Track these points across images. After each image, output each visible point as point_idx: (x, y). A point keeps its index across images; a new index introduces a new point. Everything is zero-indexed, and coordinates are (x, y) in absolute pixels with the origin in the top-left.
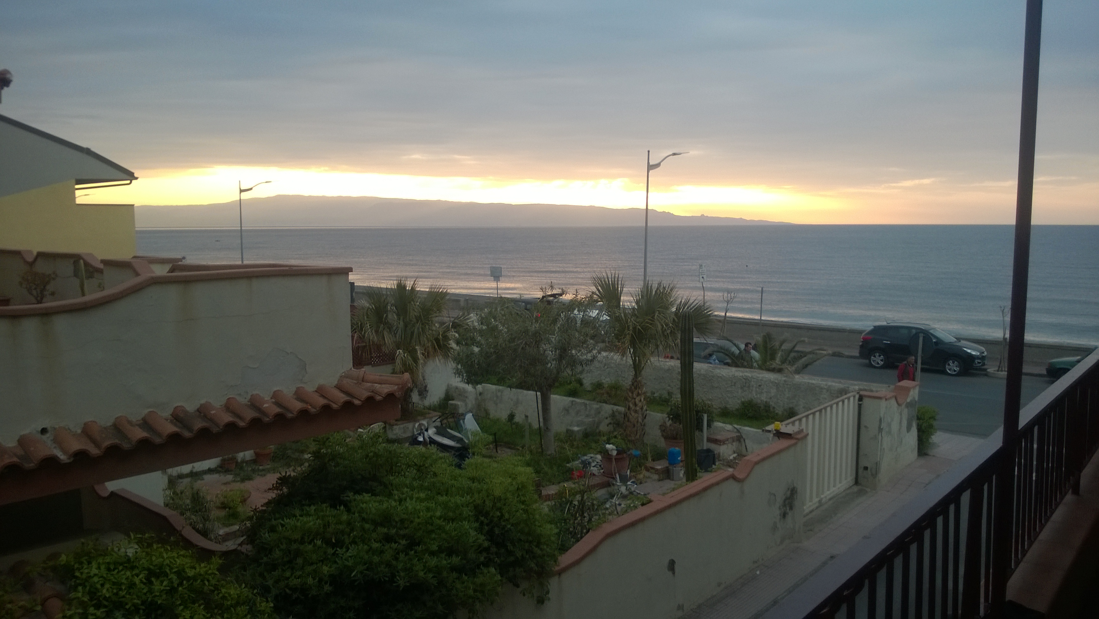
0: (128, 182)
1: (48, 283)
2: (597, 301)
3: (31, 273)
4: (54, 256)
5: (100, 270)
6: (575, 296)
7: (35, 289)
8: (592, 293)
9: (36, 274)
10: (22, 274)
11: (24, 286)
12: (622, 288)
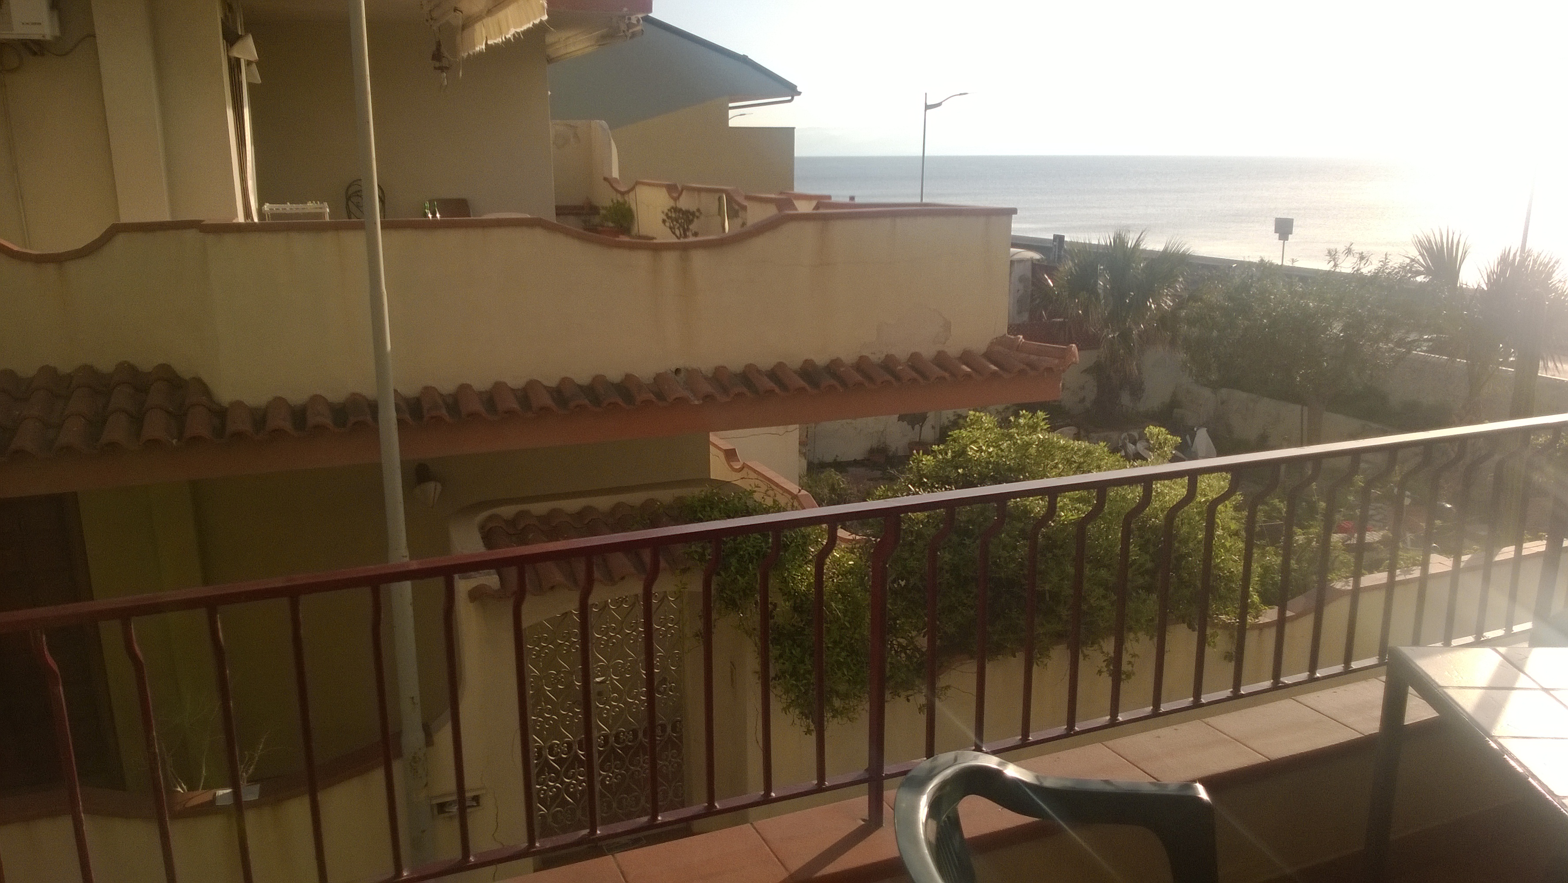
1: (691, 222)
2: (1419, 273)
3: (675, 209)
4: (699, 190)
5: (744, 208)
6: (1383, 264)
7: (679, 228)
8: (1413, 260)
9: (680, 210)
10: (666, 211)
11: (667, 224)
12: (1465, 253)
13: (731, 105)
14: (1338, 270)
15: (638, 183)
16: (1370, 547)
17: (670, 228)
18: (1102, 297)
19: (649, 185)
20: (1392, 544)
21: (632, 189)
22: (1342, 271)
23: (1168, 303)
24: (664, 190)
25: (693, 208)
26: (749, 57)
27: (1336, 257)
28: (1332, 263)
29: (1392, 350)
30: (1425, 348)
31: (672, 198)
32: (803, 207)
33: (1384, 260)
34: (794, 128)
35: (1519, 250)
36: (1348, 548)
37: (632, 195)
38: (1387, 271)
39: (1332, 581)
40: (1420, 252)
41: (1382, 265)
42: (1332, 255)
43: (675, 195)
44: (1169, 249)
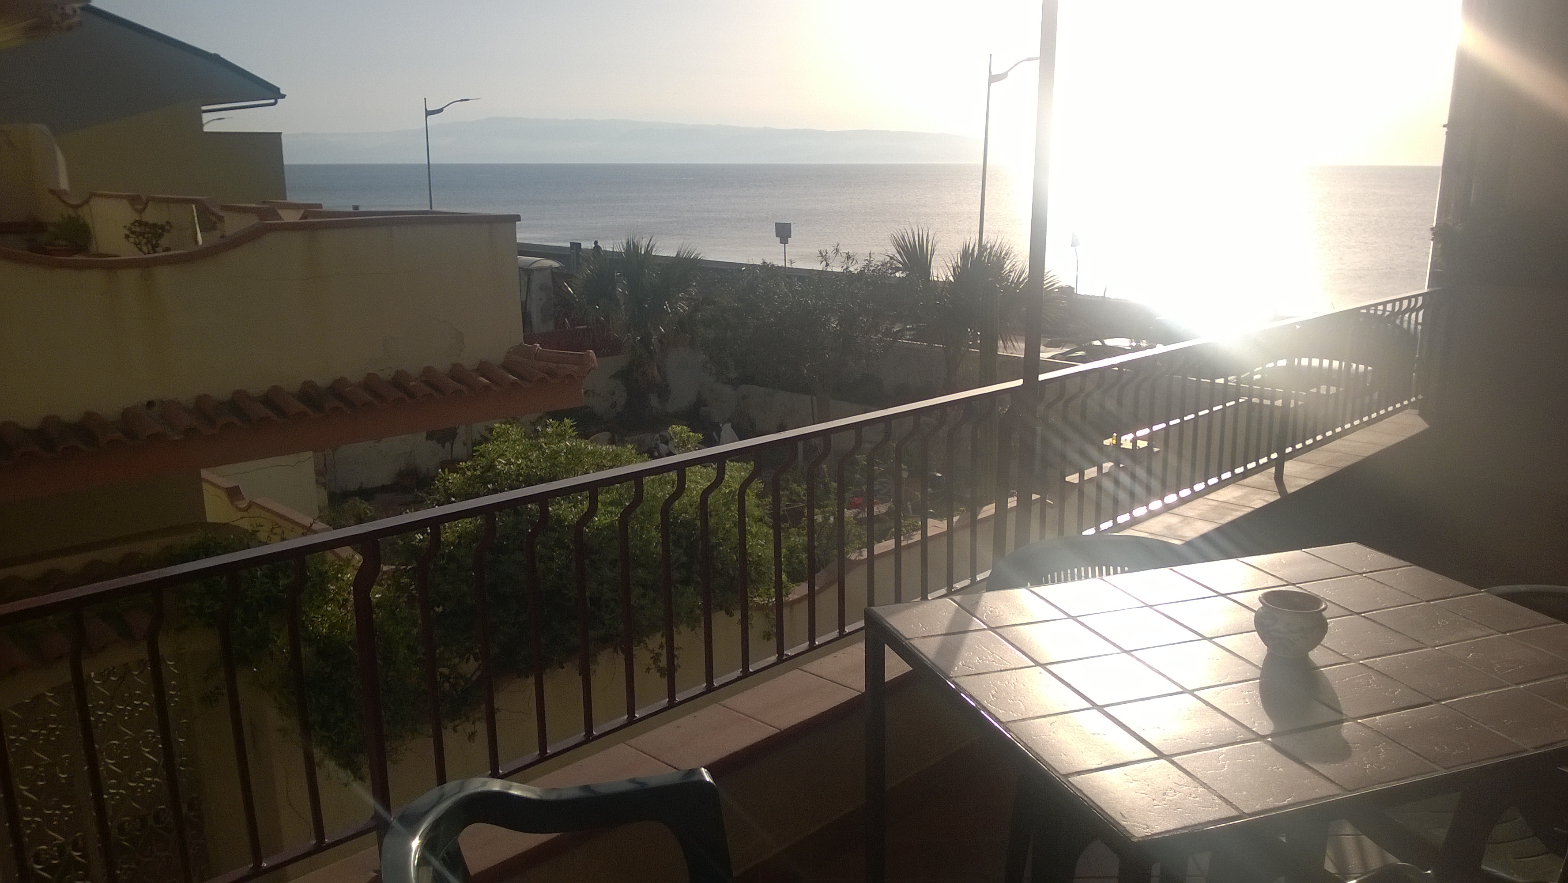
0: (273, 101)
1: (161, 236)
2: (898, 269)
3: (140, 223)
4: (168, 201)
5: (221, 219)
6: (867, 262)
7: (146, 244)
8: (891, 258)
9: (146, 224)
10: (129, 225)
11: (132, 240)
12: (933, 251)
13: (204, 108)
14: (829, 269)
15: (92, 195)
16: (879, 519)
17: (136, 244)
18: (622, 302)
19: (105, 196)
20: (896, 514)
21: (87, 202)
22: (834, 270)
23: (683, 307)
24: (125, 202)
25: (161, 221)
26: (222, 56)
27: (827, 257)
28: (824, 263)
29: (880, 340)
30: (908, 337)
31: (135, 210)
32: (289, 217)
33: (869, 258)
34: (281, 133)
35: (977, 245)
36: (859, 522)
37: (86, 207)
38: (872, 269)
39: (848, 552)
40: (897, 251)
41: (867, 264)
42: (823, 256)
43: (140, 207)
44: (681, 254)
